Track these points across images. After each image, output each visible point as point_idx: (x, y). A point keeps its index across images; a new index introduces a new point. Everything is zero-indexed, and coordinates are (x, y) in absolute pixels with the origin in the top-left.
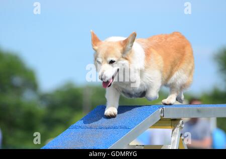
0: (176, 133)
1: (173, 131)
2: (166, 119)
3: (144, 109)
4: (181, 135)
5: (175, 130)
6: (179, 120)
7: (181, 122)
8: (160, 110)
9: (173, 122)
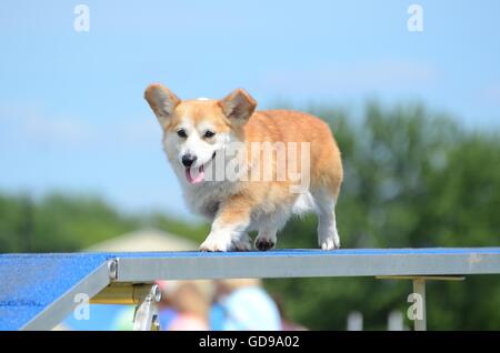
0: (143, 314)
1: (137, 309)
2: (122, 285)
3: (73, 262)
4: (155, 317)
5: (142, 306)
6: (150, 285)
7: (154, 289)
8: (109, 264)
9: (136, 289)
